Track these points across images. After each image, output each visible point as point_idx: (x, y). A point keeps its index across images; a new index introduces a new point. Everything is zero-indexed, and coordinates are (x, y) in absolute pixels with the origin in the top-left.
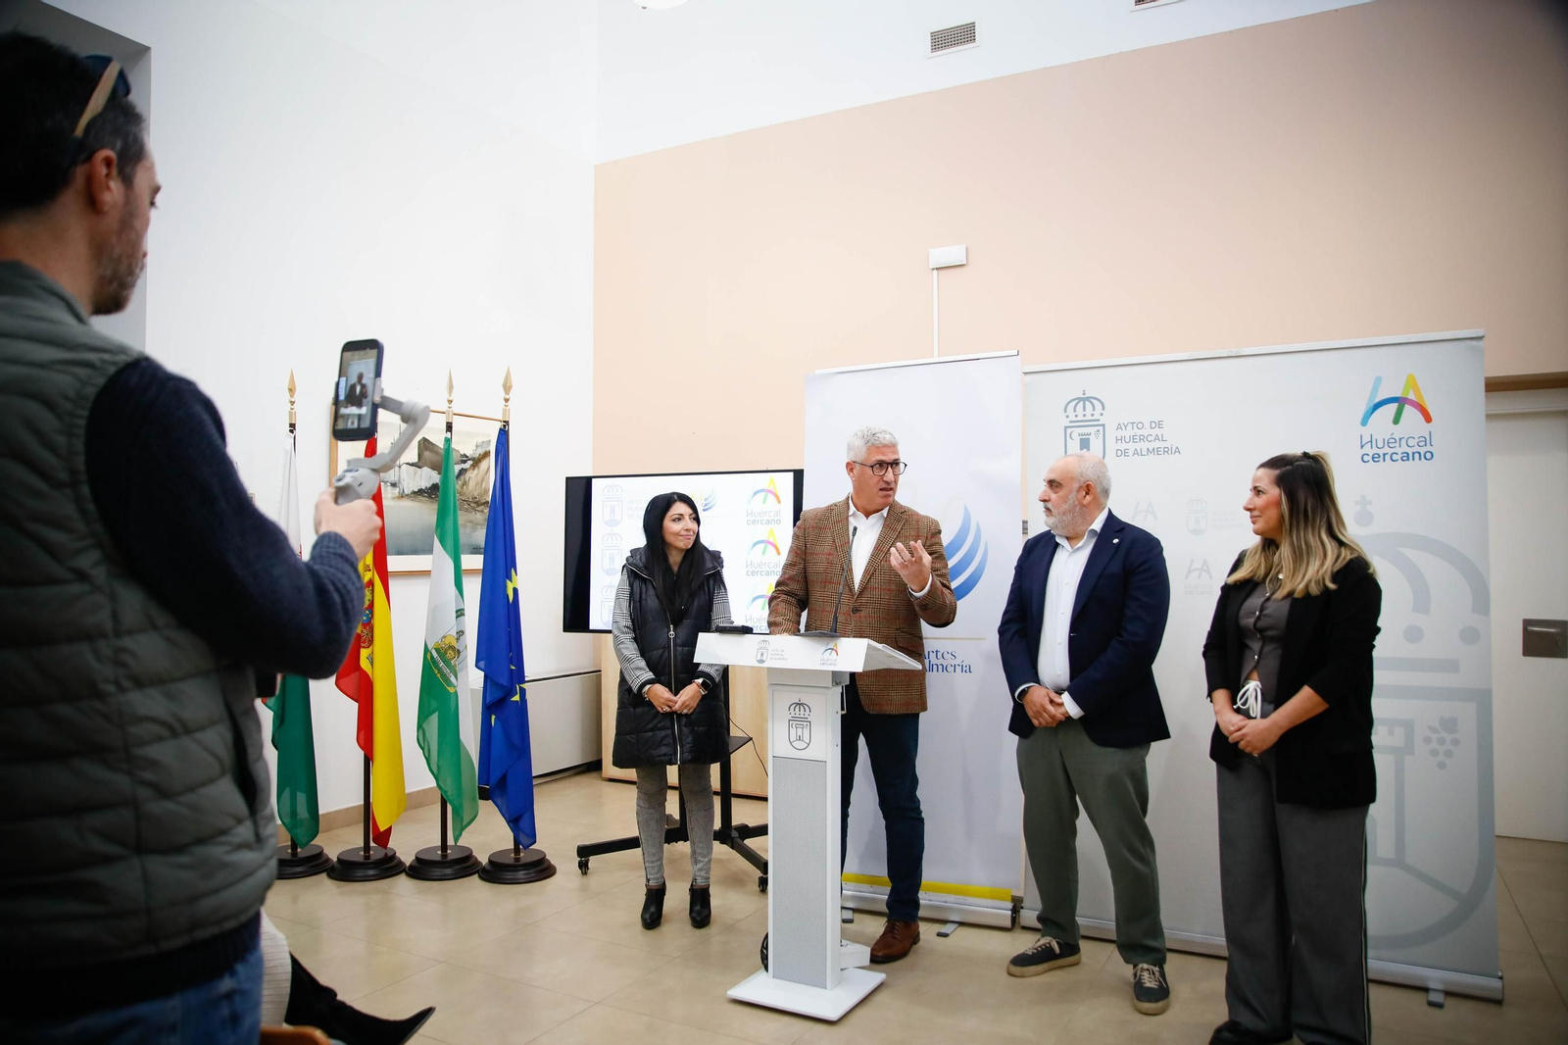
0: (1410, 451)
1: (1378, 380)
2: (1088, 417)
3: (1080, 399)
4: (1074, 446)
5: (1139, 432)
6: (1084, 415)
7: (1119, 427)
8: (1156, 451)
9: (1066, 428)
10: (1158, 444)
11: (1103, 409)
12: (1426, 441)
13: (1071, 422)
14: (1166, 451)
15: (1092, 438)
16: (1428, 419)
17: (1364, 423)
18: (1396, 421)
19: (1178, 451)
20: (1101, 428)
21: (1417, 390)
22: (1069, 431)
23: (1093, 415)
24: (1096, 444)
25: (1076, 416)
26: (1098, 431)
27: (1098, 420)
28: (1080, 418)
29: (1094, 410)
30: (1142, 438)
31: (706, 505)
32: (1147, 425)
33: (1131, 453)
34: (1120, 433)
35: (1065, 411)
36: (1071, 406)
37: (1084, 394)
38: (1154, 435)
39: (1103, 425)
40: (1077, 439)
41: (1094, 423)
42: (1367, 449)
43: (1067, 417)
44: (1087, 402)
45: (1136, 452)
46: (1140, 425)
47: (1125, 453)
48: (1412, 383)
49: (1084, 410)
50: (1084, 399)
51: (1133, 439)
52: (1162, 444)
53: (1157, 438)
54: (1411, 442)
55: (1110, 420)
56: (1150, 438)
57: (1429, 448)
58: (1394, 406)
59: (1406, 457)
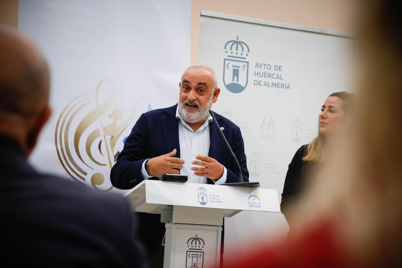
2: (239, 55)
3: (235, 42)
5: (268, 71)
6: (237, 54)
7: (257, 65)
9: (225, 60)
10: (277, 81)
11: (248, 51)
13: (228, 56)
14: (283, 86)
15: (240, 70)
19: (289, 87)
20: (246, 64)
22: (227, 62)
23: (242, 54)
24: (242, 74)
25: (232, 53)
26: (244, 66)
27: (245, 58)
28: (234, 55)
29: (243, 51)
30: (270, 76)
32: (273, 67)
33: (263, 83)
34: (257, 70)
35: (225, 48)
36: (229, 45)
37: (237, 39)
38: (276, 75)
39: (248, 63)
40: (231, 69)
41: (242, 59)
43: (226, 52)
44: (239, 45)
45: (265, 84)
47: (259, 83)
49: (237, 50)
50: (237, 43)
51: (264, 74)
52: (280, 81)
53: (278, 77)
55: (252, 59)
56: (274, 76)
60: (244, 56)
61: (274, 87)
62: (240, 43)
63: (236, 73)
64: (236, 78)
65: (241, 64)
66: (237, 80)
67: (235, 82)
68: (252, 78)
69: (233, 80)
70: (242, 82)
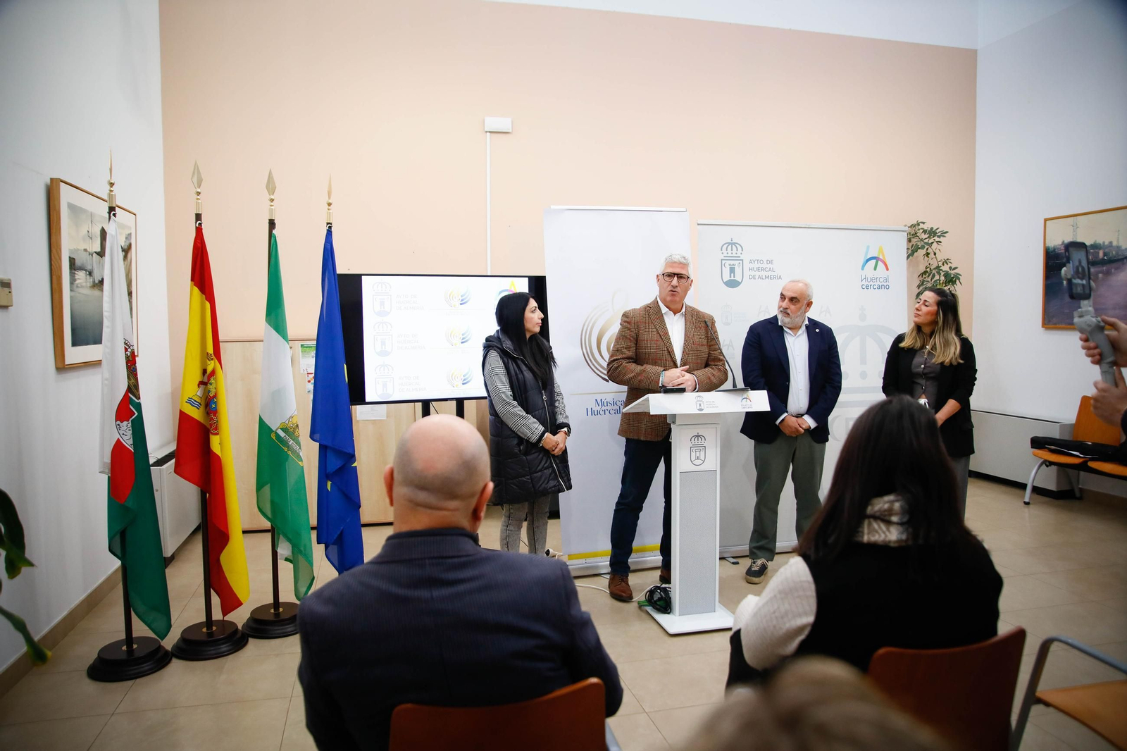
0: (881, 284)
1: (868, 247)
3: (729, 243)
4: (726, 271)
7: (751, 262)
8: (769, 277)
9: (722, 260)
10: (770, 273)
12: (886, 280)
14: (775, 277)
15: (736, 267)
16: (887, 269)
17: (863, 269)
18: (875, 269)
19: (780, 278)
20: (741, 262)
21: (883, 255)
22: (723, 262)
28: (730, 255)
30: (763, 269)
31: (462, 300)
32: (765, 262)
39: (742, 260)
40: (728, 267)
41: (737, 258)
42: (864, 282)
46: (761, 261)
47: (754, 277)
48: (881, 251)
50: (732, 244)
54: (881, 280)
55: (746, 257)
57: (887, 283)
58: (874, 261)
59: (879, 287)
60: (740, 255)
61: (767, 279)
62: (734, 244)
63: (732, 270)
64: (732, 274)
65: (737, 262)
66: (734, 277)
67: (732, 278)
68: (747, 273)
69: (731, 277)
70: (738, 278)
